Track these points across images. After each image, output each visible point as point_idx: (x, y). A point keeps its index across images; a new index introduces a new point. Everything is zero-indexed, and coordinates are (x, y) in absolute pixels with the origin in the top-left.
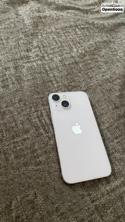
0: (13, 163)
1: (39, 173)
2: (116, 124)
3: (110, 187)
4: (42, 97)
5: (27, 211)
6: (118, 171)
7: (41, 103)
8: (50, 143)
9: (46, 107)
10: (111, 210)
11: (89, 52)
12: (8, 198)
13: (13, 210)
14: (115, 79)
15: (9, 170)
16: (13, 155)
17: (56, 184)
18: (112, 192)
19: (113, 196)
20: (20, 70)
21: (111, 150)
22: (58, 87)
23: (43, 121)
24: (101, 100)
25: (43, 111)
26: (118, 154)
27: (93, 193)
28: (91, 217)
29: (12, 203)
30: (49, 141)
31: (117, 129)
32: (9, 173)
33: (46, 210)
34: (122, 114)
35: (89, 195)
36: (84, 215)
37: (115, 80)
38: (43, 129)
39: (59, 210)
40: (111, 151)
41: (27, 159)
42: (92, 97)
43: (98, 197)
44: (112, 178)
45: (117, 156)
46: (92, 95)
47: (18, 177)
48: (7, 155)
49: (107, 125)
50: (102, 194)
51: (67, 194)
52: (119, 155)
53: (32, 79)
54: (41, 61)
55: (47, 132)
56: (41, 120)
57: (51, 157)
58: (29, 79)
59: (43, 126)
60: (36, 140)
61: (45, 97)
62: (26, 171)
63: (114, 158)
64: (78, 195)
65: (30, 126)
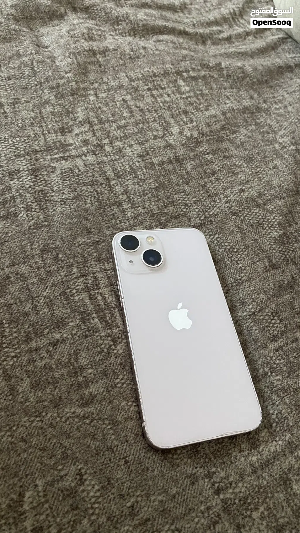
0: (27, 400)
1: (89, 424)
2: (273, 306)
3: (259, 457)
4: (98, 242)
5: (61, 515)
6: (277, 417)
7: (95, 254)
8: (115, 352)
9: (106, 265)
10: (260, 511)
11: (208, 133)
12: (15, 485)
13: (27, 514)
14: (269, 197)
15: (16, 417)
16: (28, 379)
17: (131, 449)
18: (263, 469)
19: (265, 479)
20: (45, 177)
21: (260, 367)
22: (135, 218)
23: (99, 298)
24: (238, 249)
25: (100, 276)
26: (278, 378)
27: (219, 472)
28: (214, 528)
29: (24, 497)
30: (113, 347)
31: (276, 318)
32: (16, 423)
33: (106, 513)
34: (286, 282)
35: (209, 476)
36: (197, 524)
37: (270, 200)
38: (98, 317)
39: (138, 512)
40: (261, 371)
41: (60, 390)
42: (215, 242)
43: (231, 479)
44: (263, 434)
45: (275, 381)
46: (217, 236)
47: (38, 433)
48: (13, 381)
49: (251, 307)
50: (241, 474)
51: (156, 473)
52: (281, 378)
53: (74, 198)
54: (96, 155)
55: (108, 326)
56: (94, 296)
57: (119, 385)
58: (67, 199)
59: (99, 310)
60: (82, 343)
61: (103, 242)
62: (58, 419)
63: (268, 387)
64: (184, 477)
65: (69, 311)
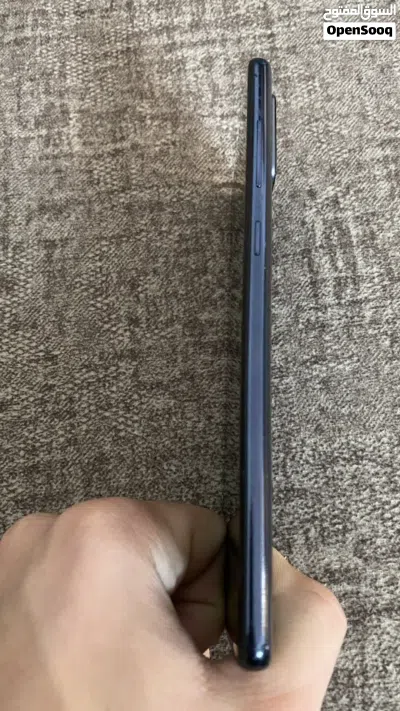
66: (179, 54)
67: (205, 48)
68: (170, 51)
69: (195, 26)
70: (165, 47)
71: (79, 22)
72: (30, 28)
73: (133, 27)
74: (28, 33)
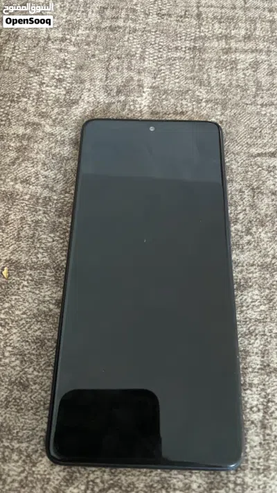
66: (233, 56)
67: (254, 55)
68: (227, 53)
69: (247, 38)
70: (223, 49)
71: (159, 21)
72: (122, 20)
73: (200, 32)
74: (120, 23)
